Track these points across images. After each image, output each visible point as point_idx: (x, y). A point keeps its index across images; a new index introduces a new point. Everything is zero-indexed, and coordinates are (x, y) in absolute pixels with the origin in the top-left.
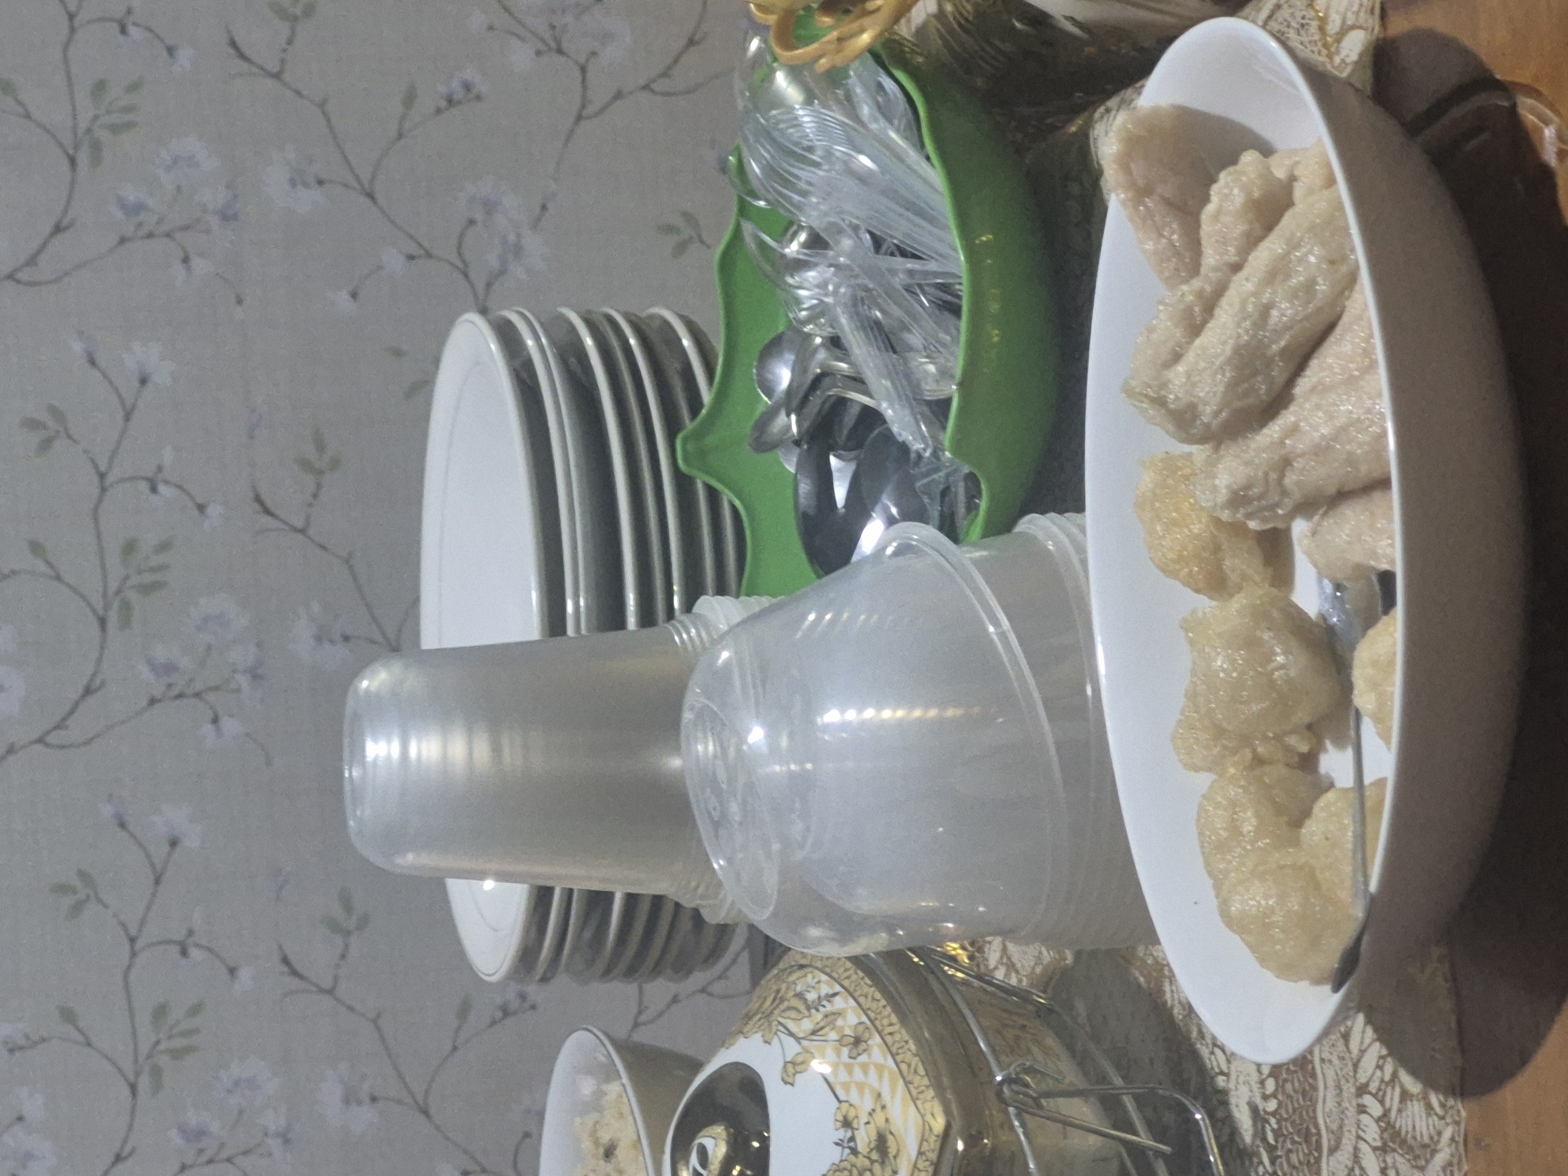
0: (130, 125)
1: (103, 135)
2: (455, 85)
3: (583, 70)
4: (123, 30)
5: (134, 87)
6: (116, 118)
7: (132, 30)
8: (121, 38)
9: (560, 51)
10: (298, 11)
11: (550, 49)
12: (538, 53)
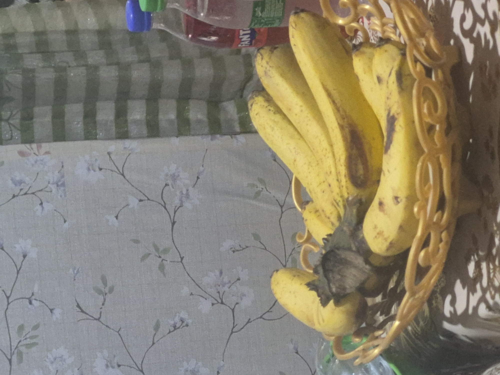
0: (35, 344)
1: (23, 349)
2: (177, 319)
3: (233, 310)
4: (31, 303)
5: (36, 327)
6: (29, 341)
7: (34, 302)
8: (30, 306)
9: (222, 303)
10: (107, 290)
11: (218, 302)
12: (213, 304)
